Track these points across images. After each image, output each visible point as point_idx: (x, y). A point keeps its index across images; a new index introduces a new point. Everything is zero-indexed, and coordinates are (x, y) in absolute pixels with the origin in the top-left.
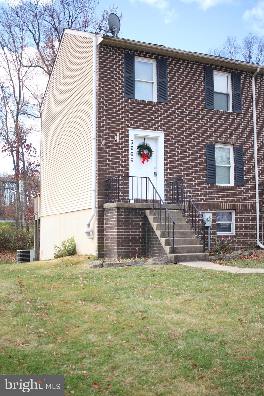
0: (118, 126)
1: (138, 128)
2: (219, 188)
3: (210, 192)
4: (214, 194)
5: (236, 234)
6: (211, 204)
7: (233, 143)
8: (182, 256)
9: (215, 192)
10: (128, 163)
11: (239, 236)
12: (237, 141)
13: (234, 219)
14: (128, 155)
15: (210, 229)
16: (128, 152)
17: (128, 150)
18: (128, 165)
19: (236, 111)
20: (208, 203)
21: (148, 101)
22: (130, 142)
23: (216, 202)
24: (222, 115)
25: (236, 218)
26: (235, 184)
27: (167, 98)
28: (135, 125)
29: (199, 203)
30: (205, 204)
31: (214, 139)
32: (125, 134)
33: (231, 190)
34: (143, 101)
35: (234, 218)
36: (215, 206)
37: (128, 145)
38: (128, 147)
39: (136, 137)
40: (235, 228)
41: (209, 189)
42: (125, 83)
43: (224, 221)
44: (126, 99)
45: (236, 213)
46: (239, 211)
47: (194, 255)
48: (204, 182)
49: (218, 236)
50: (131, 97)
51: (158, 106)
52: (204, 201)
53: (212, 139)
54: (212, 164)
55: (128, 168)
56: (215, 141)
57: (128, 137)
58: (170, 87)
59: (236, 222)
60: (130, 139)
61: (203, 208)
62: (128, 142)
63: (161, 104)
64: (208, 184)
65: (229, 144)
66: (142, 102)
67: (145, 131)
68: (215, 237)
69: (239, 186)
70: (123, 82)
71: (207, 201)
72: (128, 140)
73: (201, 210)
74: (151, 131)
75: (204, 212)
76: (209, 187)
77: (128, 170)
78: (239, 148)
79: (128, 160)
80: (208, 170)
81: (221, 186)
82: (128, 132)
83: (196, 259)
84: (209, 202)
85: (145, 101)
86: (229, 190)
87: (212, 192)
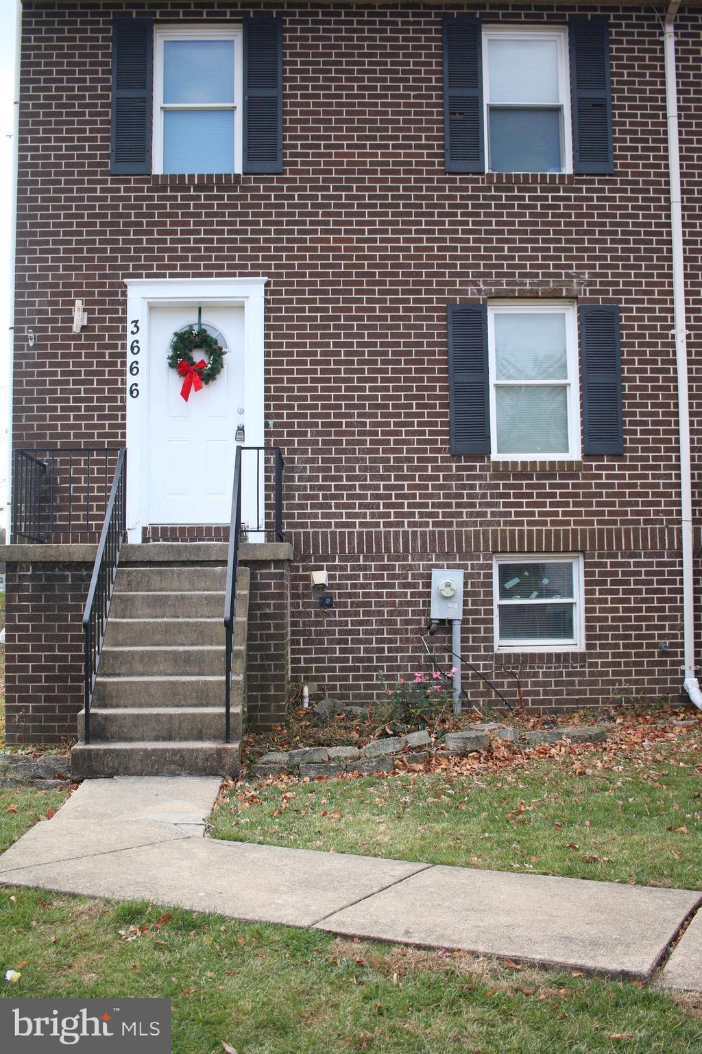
0: (86, 277)
1: (164, 276)
2: (503, 470)
3: (464, 487)
4: (484, 496)
5: (589, 646)
6: (468, 534)
7: (574, 294)
8: (108, 752)
9: (489, 487)
10: (123, 400)
11: (600, 656)
12: (590, 284)
13: (583, 587)
14: (123, 373)
15: (457, 628)
16: (124, 364)
17: (124, 355)
18: (124, 408)
19: (586, 167)
20: (455, 528)
21: (201, 177)
22: (130, 327)
23: (490, 523)
24: (520, 190)
25: (587, 583)
26: (583, 450)
27: (280, 155)
28: (151, 267)
29: (414, 533)
30: (441, 533)
31: (485, 283)
32: (112, 302)
33: (562, 477)
34: (182, 177)
35: (582, 583)
36: (486, 541)
37: (124, 337)
38: (124, 346)
39: (154, 308)
40: (583, 624)
41: (460, 478)
42: (114, 123)
43: (538, 597)
44: (117, 177)
45: (586, 565)
46: (600, 556)
47: (166, 750)
48: (439, 451)
49: (499, 656)
50: (137, 168)
51: (243, 189)
52: (435, 524)
53: (475, 284)
54: (472, 379)
55: (124, 417)
56: (488, 292)
57: (125, 311)
58: (293, 113)
59: (587, 601)
60: (130, 317)
61: (433, 550)
62: (124, 329)
63: (256, 180)
64: (456, 457)
65: (554, 296)
66: (178, 183)
67: (188, 283)
68: (485, 658)
69: (599, 457)
70: (109, 122)
71: (450, 524)
72: (124, 320)
73: (424, 555)
74: (214, 279)
75: (437, 566)
76: (458, 469)
77: (124, 426)
78: (600, 310)
79: (123, 391)
80: (452, 406)
81: (515, 464)
82: (124, 294)
83: (173, 767)
84: (460, 524)
85: (191, 177)
86: (553, 477)
87: (472, 487)
